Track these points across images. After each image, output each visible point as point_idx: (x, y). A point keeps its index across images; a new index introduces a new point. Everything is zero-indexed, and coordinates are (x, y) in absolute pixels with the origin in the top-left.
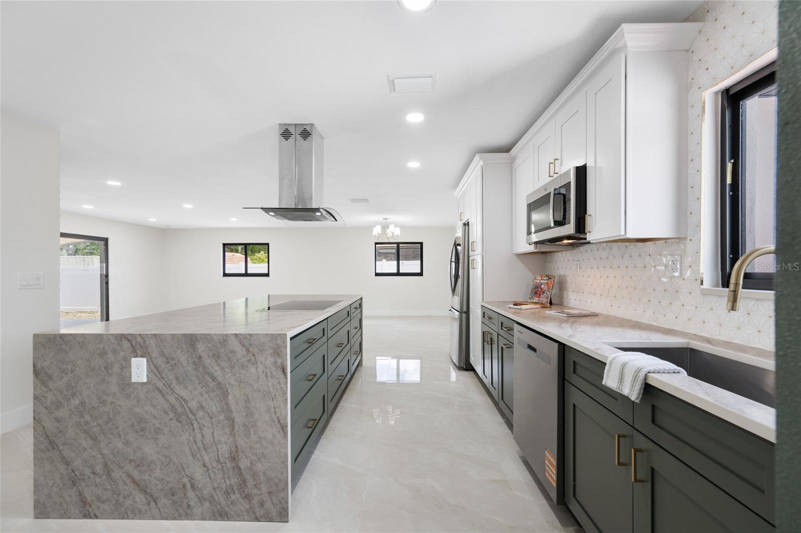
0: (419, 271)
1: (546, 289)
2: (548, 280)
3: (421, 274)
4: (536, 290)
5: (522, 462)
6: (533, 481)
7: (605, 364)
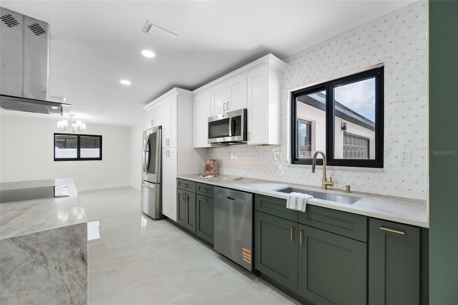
0: (98, 156)
1: (213, 167)
2: (214, 162)
3: (100, 159)
4: (208, 167)
5: (220, 260)
6: (230, 267)
7: (287, 200)
